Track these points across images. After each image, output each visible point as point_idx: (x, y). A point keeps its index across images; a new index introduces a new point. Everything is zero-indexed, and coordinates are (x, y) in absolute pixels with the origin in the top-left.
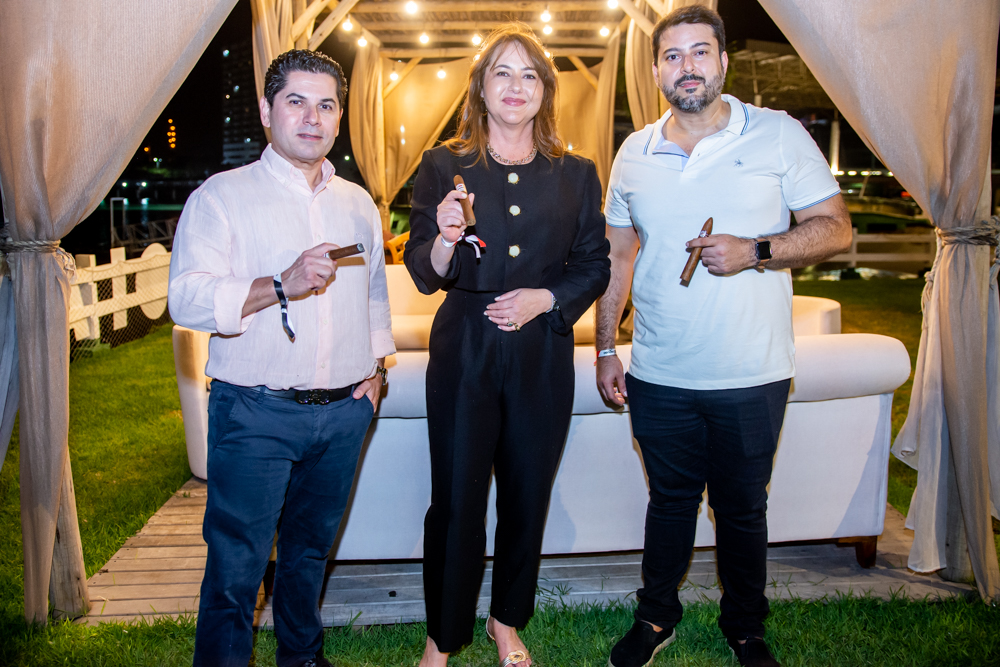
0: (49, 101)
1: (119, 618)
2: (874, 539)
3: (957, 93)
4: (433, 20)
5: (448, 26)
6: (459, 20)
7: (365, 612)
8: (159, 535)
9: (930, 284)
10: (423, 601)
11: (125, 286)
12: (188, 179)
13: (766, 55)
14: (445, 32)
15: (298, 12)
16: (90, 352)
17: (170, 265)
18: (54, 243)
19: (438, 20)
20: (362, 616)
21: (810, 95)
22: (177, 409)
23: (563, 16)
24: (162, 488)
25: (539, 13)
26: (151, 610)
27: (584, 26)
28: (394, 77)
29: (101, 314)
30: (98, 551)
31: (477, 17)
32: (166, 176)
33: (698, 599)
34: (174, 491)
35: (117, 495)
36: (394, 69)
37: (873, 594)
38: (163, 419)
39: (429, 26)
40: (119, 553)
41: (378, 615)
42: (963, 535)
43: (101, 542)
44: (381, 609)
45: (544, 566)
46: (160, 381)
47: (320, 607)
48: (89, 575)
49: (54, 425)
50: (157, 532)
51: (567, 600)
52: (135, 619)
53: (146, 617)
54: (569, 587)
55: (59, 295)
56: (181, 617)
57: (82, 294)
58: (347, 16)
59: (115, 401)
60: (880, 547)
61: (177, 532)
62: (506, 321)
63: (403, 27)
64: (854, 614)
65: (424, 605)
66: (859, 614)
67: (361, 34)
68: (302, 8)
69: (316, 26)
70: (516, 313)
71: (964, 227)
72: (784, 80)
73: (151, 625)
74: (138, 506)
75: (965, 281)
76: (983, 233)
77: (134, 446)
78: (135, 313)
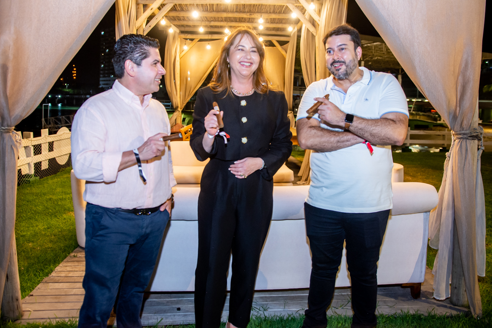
0: (11, 57)
1: (38, 320)
2: (419, 284)
3: (463, 65)
4: (206, 21)
5: (213, 24)
6: (219, 21)
7: (164, 318)
8: (60, 277)
9: (449, 158)
10: (194, 313)
11: (48, 148)
12: (82, 95)
13: (367, 42)
14: (211, 27)
15: (139, 15)
16: (29, 181)
17: (71, 138)
18: (11, 128)
19: (208, 21)
20: (163, 321)
21: (388, 61)
22: (72, 211)
23: (269, 20)
24: (63, 252)
25: (258, 19)
26: (54, 316)
27: (280, 26)
28: (186, 48)
29: (35, 162)
30: (29, 285)
31: (227, 20)
32: (70, 92)
33: (332, 314)
34: (69, 254)
35: (39, 255)
36: (185, 44)
37: (419, 312)
38: (65, 216)
39: (203, 23)
40: (39, 286)
41: (171, 320)
42: (463, 283)
43: (30, 280)
44: (173, 317)
45: (256, 295)
46: (64, 196)
47: (141, 316)
48: (23, 297)
49: (7, 221)
50: (59, 275)
51: (267, 314)
52: (46, 321)
53: (52, 320)
54: (268, 307)
55: (13, 155)
56: (70, 320)
57: (26, 152)
58: (163, 17)
59: (41, 206)
60: (423, 288)
61: (70, 275)
62: (239, 173)
63: (191, 23)
64: (410, 322)
65: (194, 315)
66: (412, 322)
67: (170, 26)
68: (141, 13)
69: (148, 22)
70: (245, 170)
71: (466, 131)
72: (375, 54)
73: (54, 324)
74: (50, 261)
75: (466, 158)
76: (475, 134)
77: (49, 230)
78: (52, 161)
